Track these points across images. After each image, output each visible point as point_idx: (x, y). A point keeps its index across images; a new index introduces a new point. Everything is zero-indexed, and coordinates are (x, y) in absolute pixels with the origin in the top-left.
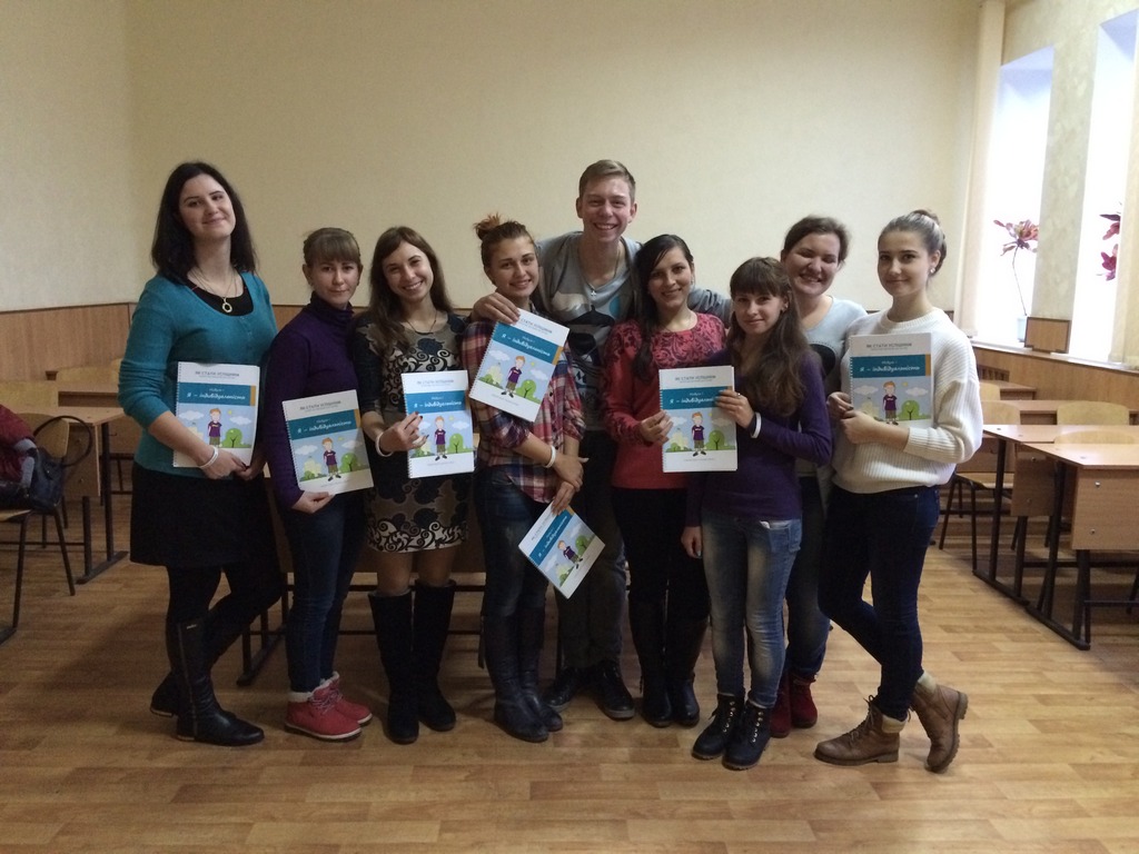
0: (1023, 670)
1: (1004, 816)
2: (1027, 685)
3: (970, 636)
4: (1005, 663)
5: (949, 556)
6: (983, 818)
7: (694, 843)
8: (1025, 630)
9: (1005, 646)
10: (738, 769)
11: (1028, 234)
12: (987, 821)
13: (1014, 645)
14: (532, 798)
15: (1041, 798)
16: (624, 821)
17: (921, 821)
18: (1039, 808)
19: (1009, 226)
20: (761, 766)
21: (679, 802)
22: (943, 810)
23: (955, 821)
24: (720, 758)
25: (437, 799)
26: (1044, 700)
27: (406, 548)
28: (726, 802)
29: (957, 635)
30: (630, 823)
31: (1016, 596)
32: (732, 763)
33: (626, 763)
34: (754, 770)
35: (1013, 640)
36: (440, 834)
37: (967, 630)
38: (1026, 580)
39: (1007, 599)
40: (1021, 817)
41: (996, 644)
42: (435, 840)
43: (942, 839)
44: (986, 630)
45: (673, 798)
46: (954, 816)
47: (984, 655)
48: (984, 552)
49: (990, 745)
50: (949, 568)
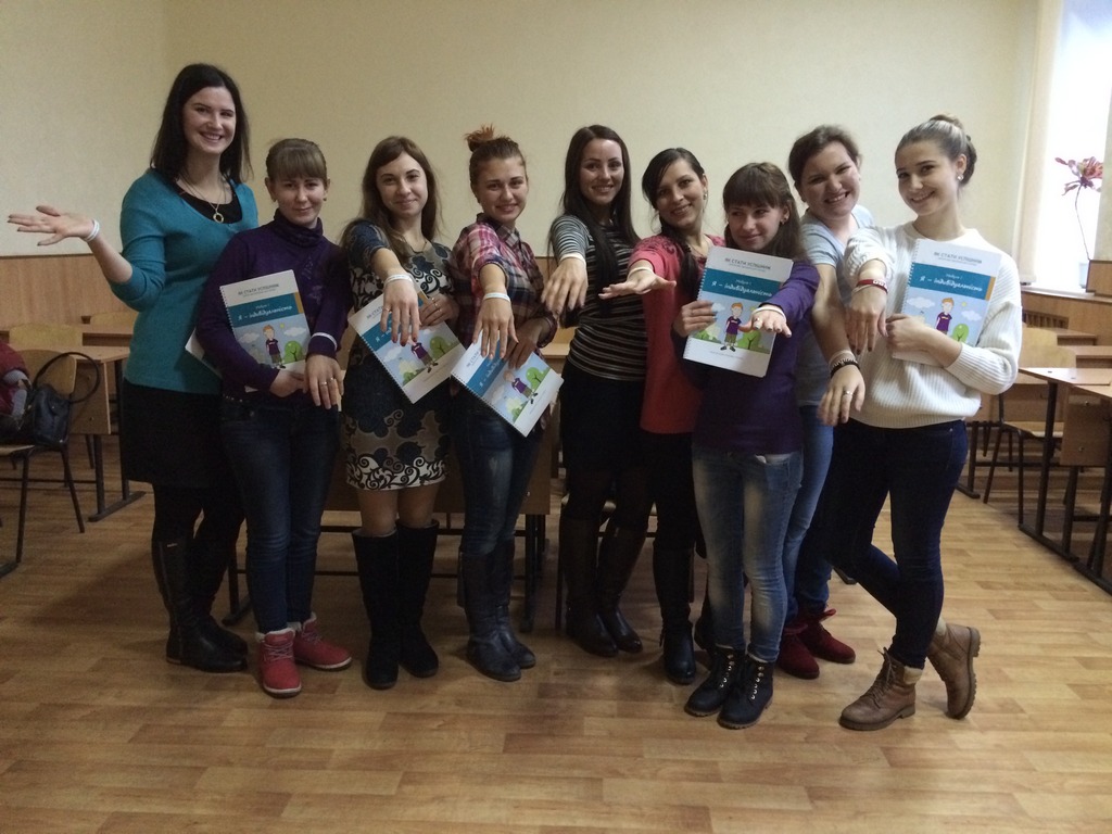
0: (1065, 630)
1: (1030, 790)
2: (1070, 647)
3: (1009, 593)
4: (1047, 622)
5: (994, 510)
6: (1006, 791)
7: (674, 806)
8: (1071, 588)
9: (1047, 604)
10: (734, 728)
11: (1093, 172)
12: (1010, 795)
13: (1060, 603)
14: (504, 751)
15: (1077, 770)
16: (601, 780)
17: (935, 792)
18: (1073, 782)
19: (1072, 163)
20: (759, 725)
21: (664, 760)
22: (961, 780)
23: (974, 793)
24: (716, 716)
25: (404, 748)
26: (1087, 663)
27: (389, 485)
28: (715, 763)
29: (994, 592)
30: (607, 782)
31: (1064, 553)
32: (726, 721)
33: (613, 716)
34: (752, 730)
35: (1059, 599)
36: (400, 786)
37: (1007, 587)
38: (1075, 536)
39: (1054, 556)
40: (1050, 791)
41: (1036, 602)
42: (393, 792)
43: (958, 813)
44: (1027, 588)
45: (658, 757)
46: (973, 788)
47: (1023, 614)
48: (1031, 507)
49: (1022, 711)
50: (993, 522)
